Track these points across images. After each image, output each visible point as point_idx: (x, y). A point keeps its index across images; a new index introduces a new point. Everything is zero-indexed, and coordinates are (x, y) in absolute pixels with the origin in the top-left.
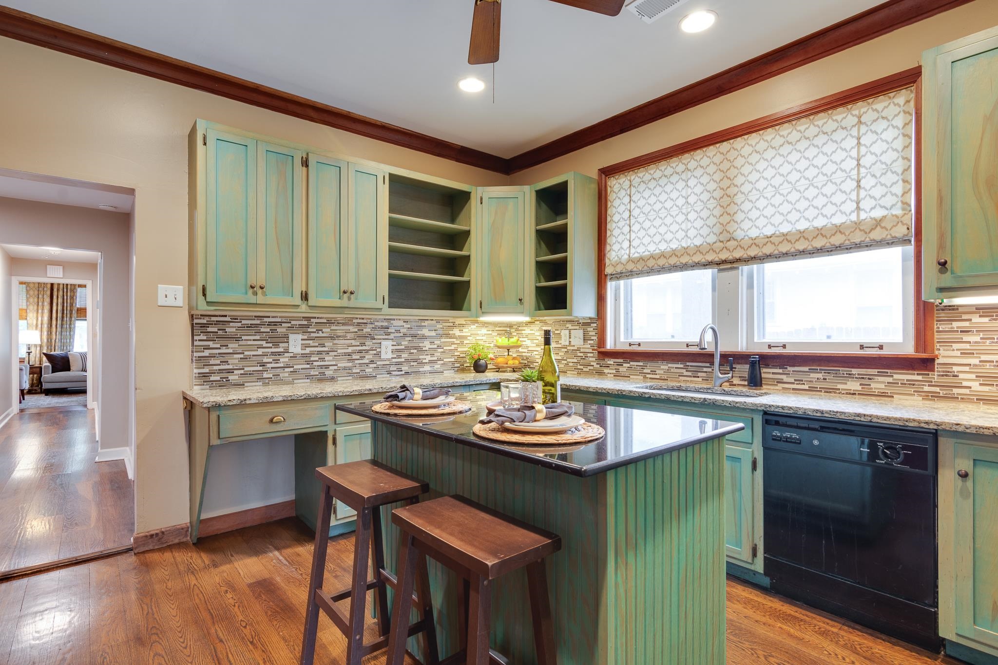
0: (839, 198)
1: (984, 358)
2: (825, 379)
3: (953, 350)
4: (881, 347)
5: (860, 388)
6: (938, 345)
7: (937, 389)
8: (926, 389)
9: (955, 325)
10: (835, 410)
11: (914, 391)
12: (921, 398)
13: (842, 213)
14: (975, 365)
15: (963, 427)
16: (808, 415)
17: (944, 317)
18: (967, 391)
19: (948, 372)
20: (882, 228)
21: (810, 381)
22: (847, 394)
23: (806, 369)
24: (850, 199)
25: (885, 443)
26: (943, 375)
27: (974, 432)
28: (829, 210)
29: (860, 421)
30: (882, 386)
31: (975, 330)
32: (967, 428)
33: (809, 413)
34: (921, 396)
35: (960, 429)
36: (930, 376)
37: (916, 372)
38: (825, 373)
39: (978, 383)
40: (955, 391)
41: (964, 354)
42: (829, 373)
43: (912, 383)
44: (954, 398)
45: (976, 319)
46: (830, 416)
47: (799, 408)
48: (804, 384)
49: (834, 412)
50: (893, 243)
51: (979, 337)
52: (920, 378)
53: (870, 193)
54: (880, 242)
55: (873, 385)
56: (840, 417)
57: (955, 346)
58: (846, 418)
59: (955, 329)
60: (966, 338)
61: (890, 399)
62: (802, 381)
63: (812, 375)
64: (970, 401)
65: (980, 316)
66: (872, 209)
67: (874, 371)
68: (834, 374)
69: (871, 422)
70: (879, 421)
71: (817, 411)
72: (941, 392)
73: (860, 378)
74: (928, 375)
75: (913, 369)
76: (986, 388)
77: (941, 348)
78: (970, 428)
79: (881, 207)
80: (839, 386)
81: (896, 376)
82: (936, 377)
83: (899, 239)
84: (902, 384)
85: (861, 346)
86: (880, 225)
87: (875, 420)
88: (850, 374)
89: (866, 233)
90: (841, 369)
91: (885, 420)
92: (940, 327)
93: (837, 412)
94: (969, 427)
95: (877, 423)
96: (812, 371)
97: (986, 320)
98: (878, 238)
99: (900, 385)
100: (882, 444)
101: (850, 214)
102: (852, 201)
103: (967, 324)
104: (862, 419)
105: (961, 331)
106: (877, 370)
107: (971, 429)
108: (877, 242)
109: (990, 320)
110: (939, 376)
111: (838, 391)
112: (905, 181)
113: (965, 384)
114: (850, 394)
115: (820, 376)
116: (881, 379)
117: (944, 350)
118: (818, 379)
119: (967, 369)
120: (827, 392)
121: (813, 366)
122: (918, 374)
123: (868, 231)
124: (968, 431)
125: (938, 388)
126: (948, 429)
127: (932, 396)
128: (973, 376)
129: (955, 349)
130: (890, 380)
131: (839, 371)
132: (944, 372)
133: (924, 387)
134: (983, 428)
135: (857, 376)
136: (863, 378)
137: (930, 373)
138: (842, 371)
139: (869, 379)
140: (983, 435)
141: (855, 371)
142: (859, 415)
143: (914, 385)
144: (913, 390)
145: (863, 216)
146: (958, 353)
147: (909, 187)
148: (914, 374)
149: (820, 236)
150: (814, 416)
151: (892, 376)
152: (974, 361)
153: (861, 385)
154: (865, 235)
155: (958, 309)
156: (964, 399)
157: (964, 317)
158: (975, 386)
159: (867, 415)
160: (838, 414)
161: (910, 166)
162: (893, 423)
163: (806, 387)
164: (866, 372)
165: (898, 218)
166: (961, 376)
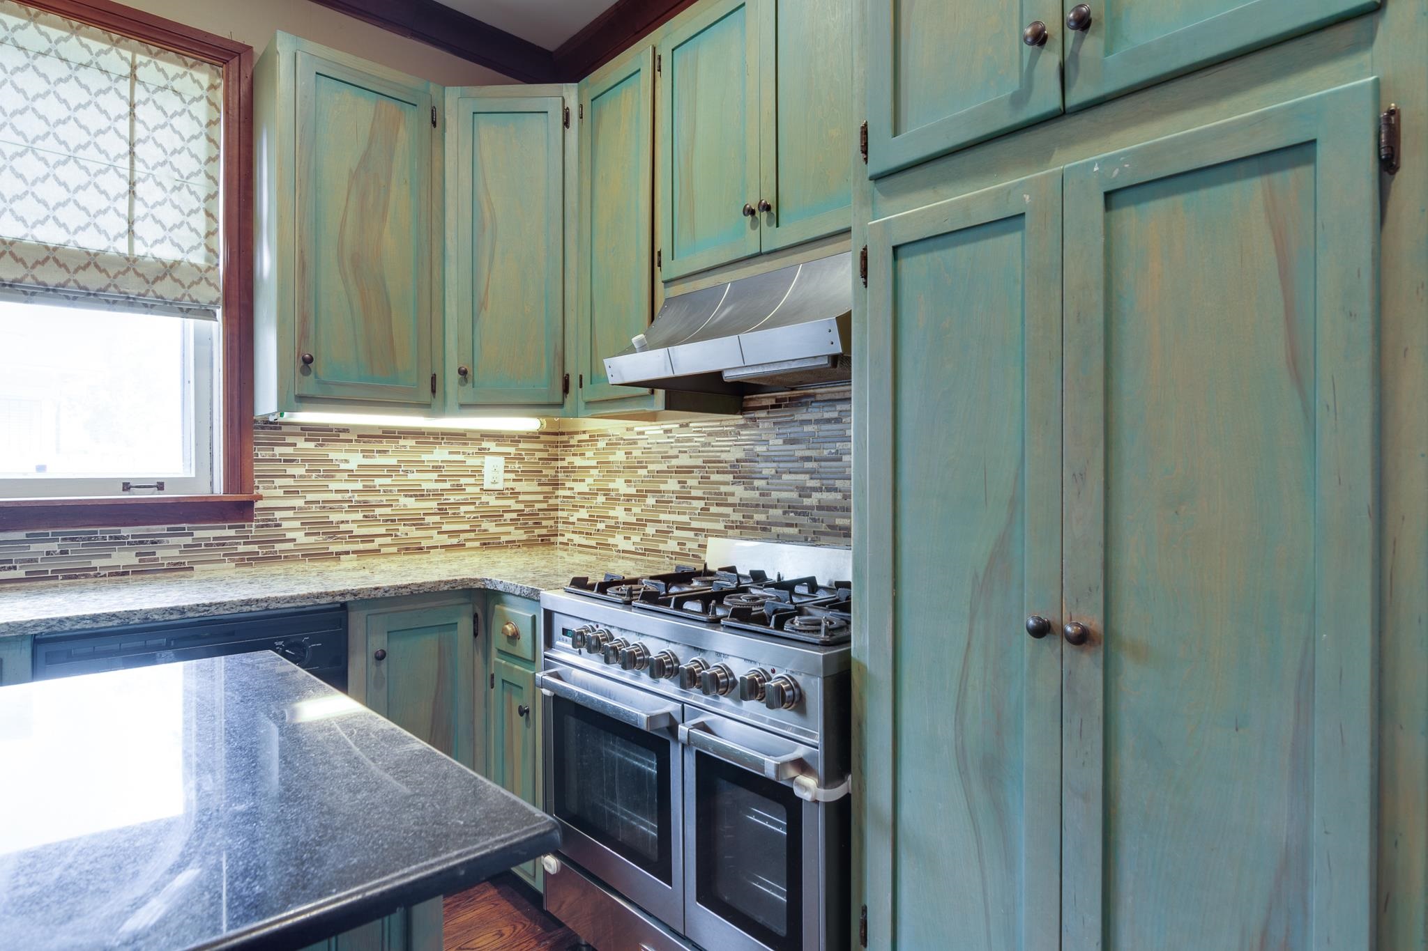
0: (91, 199)
1: (310, 497)
2: (66, 552)
3: (275, 488)
4: (160, 486)
5: (135, 561)
6: (256, 480)
7: (255, 548)
8: (241, 548)
9: (278, 450)
10: (207, 602)
11: (224, 555)
12: (234, 564)
13: (99, 231)
14: (300, 508)
15: (382, 591)
16: (154, 621)
17: (263, 438)
18: (290, 546)
19: (269, 520)
20: (176, 280)
21: (31, 561)
22: (111, 575)
23: (21, 535)
24: (115, 210)
25: (285, 640)
26: (262, 526)
27: (393, 595)
28: (71, 216)
29: (251, 611)
30: (176, 552)
31: (300, 458)
32: (386, 592)
33: (156, 617)
34: (233, 561)
35: (380, 594)
36: (246, 529)
37: (227, 525)
38: (63, 539)
39: (302, 533)
40: (278, 547)
41: (290, 492)
42: (73, 539)
43: (221, 542)
44: (273, 558)
45: (302, 444)
46: (197, 615)
47: (133, 613)
48: (15, 568)
49: (204, 605)
50: (189, 310)
51: (304, 469)
52: (232, 533)
53: (154, 211)
54: (171, 303)
55: (160, 554)
56: (216, 613)
57: (278, 482)
58: (227, 612)
59: (278, 458)
60: (290, 471)
61: (188, 573)
62: (10, 561)
63: (34, 547)
64: (294, 559)
65: (306, 440)
66: (156, 242)
67: (162, 529)
68: (84, 539)
69: (267, 609)
70: (279, 605)
71: (171, 610)
72: (260, 551)
73: (136, 543)
74: (244, 526)
75: (225, 519)
76: (312, 539)
77: (260, 485)
78: (389, 590)
79: (174, 244)
80: (96, 563)
81: (197, 534)
82: (253, 529)
83: (201, 306)
84: (206, 545)
85: (124, 484)
86: (170, 274)
87: (273, 605)
88: (116, 538)
89: (148, 282)
90: (99, 529)
91: (288, 602)
92: (259, 453)
93: (211, 605)
94: (387, 589)
95: (277, 609)
96: (32, 539)
97: (311, 445)
98: (169, 297)
99: (203, 547)
100: (281, 643)
101: (115, 239)
102: (119, 215)
103: (290, 450)
104: (254, 608)
105: (285, 461)
106: (166, 526)
107: (390, 592)
108: (166, 303)
109: (316, 446)
110: (257, 527)
111: (92, 573)
112: (209, 215)
113: (289, 535)
114: (117, 574)
115: (54, 547)
116: (173, 541)
117: (264, 488)
118: (48, 553)
119: (290, 514)
120: (70, 578)
121: (38, 528)
122: (230, 528)
123: (151, 279)
124: (387, 595)
125: (257, 546)
126: (366, 597)
127: (248, 559)
128: (297, 524)
129: (277, 486)
130: (188, 540)
131: (96, 532)
132: (263, 520)
133: (239, 547)
134: (402, 588)
135: (130, 540)
136: (142, 542)
137: (246, 524)
138: (102, 532)
139: (153, 543)
140: (376, 599)
141: (126, 531)
142: (248, 602)
143: (224, 544)
144: (222, 553)
145: (140, 250)
146: (280, 492)
147: (215, 226)
148: (224, 528)
149: (51, 262)
150: (165, 621)
151: (192, 534)
152: (299, 503)
153: (137, 555)
154: (147, 286)
155: (280, 428)
156: (288, 558)
157: (289, 440)
158: (300, 537)
159: (262, 600)
160: (213, 608)
161: (217, 193)
162: (300, 604)
163: (20, 573)
164: (148, 530)
165: (201, 272)
166: (285, 525)
